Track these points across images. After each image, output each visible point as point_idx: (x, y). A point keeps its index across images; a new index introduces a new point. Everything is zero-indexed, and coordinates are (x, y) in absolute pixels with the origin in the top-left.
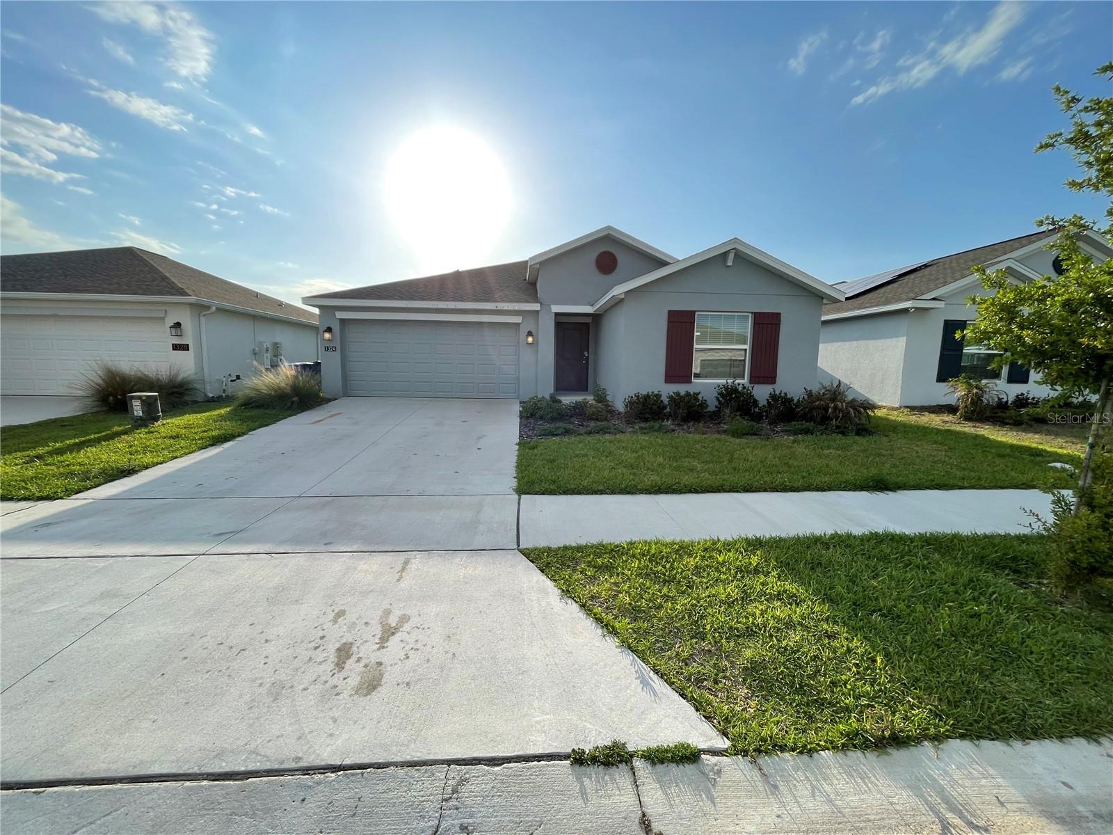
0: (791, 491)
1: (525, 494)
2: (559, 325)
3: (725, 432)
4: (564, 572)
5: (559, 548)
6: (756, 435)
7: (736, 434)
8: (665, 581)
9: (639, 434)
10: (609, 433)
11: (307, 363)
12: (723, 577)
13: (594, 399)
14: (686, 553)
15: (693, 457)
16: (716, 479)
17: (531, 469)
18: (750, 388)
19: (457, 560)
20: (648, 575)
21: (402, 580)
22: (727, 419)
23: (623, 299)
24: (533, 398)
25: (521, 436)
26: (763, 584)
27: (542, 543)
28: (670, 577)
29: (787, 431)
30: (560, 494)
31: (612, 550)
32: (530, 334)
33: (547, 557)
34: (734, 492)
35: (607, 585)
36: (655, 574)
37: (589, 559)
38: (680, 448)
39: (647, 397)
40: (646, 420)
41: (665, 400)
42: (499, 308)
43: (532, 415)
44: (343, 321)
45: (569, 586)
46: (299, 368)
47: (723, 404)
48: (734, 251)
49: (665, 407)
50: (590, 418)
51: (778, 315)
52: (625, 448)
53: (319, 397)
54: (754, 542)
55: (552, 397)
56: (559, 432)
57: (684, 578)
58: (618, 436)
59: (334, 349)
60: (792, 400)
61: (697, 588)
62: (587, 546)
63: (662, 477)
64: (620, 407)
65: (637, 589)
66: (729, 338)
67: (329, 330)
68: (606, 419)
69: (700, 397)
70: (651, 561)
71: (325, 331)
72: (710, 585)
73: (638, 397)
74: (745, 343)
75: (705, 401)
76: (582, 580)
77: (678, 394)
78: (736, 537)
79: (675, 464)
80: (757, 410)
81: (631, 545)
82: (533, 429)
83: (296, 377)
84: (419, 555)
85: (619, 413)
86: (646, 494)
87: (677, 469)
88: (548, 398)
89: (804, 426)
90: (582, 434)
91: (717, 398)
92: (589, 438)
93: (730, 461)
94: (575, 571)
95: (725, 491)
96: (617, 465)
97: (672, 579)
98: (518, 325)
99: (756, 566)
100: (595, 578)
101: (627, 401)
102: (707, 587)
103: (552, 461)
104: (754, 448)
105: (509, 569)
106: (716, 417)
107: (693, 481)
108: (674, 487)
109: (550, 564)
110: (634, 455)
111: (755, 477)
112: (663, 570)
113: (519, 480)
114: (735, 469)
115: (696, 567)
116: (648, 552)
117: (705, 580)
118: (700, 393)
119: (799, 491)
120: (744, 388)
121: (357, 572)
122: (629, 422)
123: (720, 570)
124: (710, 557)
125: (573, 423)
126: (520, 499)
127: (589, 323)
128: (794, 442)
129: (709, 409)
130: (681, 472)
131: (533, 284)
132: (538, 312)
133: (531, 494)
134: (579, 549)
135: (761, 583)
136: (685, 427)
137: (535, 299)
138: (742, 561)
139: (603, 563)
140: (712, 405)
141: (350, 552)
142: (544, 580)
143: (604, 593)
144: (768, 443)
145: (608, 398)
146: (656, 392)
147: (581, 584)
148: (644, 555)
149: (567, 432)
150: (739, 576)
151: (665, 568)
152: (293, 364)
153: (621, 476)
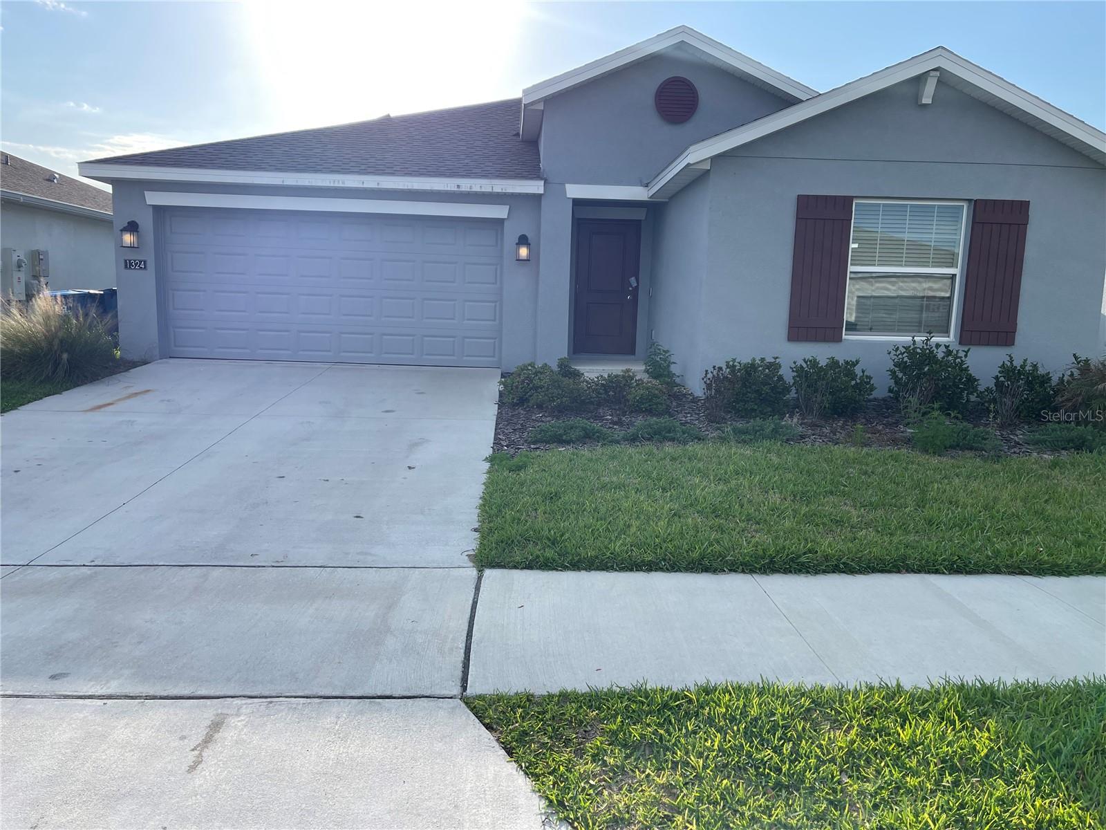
0: (1053, 574)
1: (493, 567)
2: (579, 225)
3: (908, 441)
4: (556, 756)
5: (551, 696)
6: (971, 449)
7: (931, 446)
8: (779, 786)
9: (732, 443)
10: (673, 440)
11: (92, 291)
12: (911, 781)
13: (647, 371)
14: (827, 717)
15: (844, 494)
16: (891, 542)
17: (509, 514)
18: (962, 354)
19: (328, 721)
20: (740, 769)
21: (200, 767)
22: (913, 415)
23: (709, 170)
24: (524, 368)
25: (497, 441)
26: (1001, 801)
27: (514, 683)
28: (790, 776)
29: (1036, 443)
30: (565, 568)
31: (665, 705)
32: (523, 240)
33: (523, 718)
34: (929, 572)
35: (651, 792)
36: (757, 768)
37: (615, 727)
38: (816, 475)
39: (751, 368)
40: (746, 414)
41: (787, 374)
42: (463, 189)
43: (522, 401)
44: (158, 210)
45: (566, 790)
46: (70, 300)
47: (906, 384)
48: (938, 74)
49: (787, 390)
50: (637, 409)
51: (1023, 207)
52: (704, 474)
53: (113, 358)
54: (979, 697)
55: (563, 365)
56: (573, 435)
57: (823, 780)
58: (689, 447)
59: (142, 265)
60: (1045, 379)
61: (852, 805)
62: (610, 695)
63: (777, 538)
64: (696, 387)
65: (715, 803)
66: (919, 253)
67: (132, 227)
68: (667, 412)
69: (858, 370)
70: (748, 735)
71: (125, 230)
72: (883, 799)
73: (732, 368)
74: (952, 264)
75: (870, 378)
76: (595, 776)
77: (813, 363)
78: (938, 682)
79: (804, 509)
80: (973, 398)
81: (707, 694)
82: (523, 428)
83: (65, 319)
84: (247, 706)
85: (695, 400)
86: (743, 572)
87: (810, 518)
88: (555, 368)
89: (1074, 434)
90: (618, 442)
91: (893, 373)
92: (631, 450)
93: (921, 504)
94: (580, 753)
95: (910, 570)
96: (685, 507)
97: (796, 783)
98: (500, 222)
99: (987, 756)
100: (624, 773)
101: (710, 376)
102: (876, 807)
103: (553, 497)
104: (968, 477)
105: (439, 746)
106: (890, 408)
107: (841, 546)
108: (803, 559)
109: (527, 734)
110: (720, 488)
111: (973, 542)
112: (776, 759)
113: (483, 537)
114: (930, 522)
115: (850, 753)
116: (744, 714)
117: (869, 787)
118: (857, 362)
119: (1069, 574)
120: (949, 353)
121: (104, 747)
122: (714, 419)
123: (904, 764)
124: (879, 731)
125: (600, 418)
126: (480, 578)
127: (640, 221)
128: (1054, 465)
129: (875, 394)
130: (817, 525)
131: (532, 142)
132: (537, 197)
133: (504, 567)
134: (595, 700)
135: (998, 799)
136: (826, 430)
137: (533, 172)
138: (954, 742)
139: (643, 736)
140: (882, 386)
141: (101, 697)
142: (511, 774)
143: (641, 811)
144: (996, 466)
145: (673, 368)
146: (769, 359)
147: (592, 786)
148: (733, 719)
149: (588, 437)
150: (948, 780)
151: (780, 754)
152: (59, 294)
153: (692, 532)
